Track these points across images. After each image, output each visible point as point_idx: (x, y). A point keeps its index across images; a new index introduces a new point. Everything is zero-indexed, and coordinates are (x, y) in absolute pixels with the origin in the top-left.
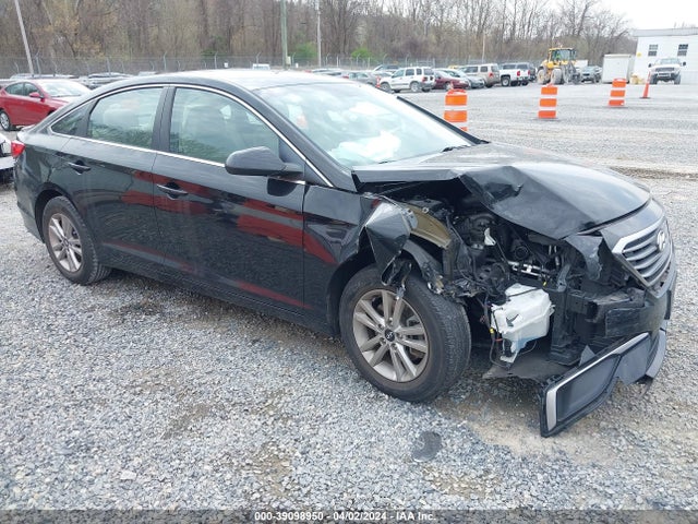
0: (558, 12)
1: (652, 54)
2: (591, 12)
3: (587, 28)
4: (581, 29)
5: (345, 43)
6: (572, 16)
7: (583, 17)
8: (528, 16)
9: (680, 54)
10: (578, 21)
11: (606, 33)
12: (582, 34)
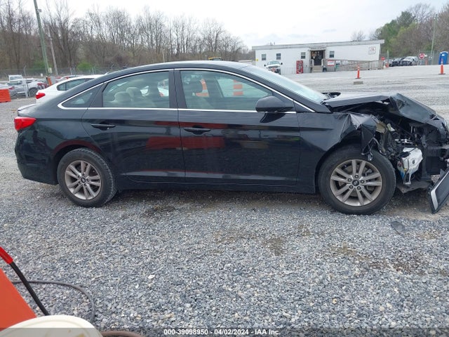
0: (202, 38)
1: (264, 59)
2: (220, 38)
3: (220, 47)
4: (216, 48)
5: (71, 60)
6: (210, 41)
7: (216, 41)
8: (185, 41)
9: (277, 59)
10: (214, 43)
11: (229, 50)
12: (218, 51)
